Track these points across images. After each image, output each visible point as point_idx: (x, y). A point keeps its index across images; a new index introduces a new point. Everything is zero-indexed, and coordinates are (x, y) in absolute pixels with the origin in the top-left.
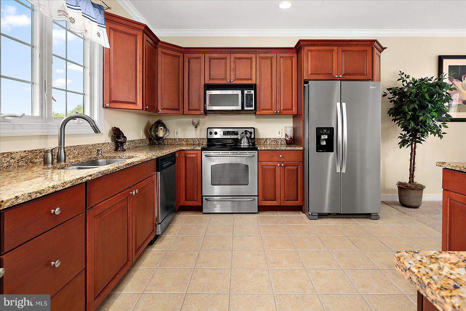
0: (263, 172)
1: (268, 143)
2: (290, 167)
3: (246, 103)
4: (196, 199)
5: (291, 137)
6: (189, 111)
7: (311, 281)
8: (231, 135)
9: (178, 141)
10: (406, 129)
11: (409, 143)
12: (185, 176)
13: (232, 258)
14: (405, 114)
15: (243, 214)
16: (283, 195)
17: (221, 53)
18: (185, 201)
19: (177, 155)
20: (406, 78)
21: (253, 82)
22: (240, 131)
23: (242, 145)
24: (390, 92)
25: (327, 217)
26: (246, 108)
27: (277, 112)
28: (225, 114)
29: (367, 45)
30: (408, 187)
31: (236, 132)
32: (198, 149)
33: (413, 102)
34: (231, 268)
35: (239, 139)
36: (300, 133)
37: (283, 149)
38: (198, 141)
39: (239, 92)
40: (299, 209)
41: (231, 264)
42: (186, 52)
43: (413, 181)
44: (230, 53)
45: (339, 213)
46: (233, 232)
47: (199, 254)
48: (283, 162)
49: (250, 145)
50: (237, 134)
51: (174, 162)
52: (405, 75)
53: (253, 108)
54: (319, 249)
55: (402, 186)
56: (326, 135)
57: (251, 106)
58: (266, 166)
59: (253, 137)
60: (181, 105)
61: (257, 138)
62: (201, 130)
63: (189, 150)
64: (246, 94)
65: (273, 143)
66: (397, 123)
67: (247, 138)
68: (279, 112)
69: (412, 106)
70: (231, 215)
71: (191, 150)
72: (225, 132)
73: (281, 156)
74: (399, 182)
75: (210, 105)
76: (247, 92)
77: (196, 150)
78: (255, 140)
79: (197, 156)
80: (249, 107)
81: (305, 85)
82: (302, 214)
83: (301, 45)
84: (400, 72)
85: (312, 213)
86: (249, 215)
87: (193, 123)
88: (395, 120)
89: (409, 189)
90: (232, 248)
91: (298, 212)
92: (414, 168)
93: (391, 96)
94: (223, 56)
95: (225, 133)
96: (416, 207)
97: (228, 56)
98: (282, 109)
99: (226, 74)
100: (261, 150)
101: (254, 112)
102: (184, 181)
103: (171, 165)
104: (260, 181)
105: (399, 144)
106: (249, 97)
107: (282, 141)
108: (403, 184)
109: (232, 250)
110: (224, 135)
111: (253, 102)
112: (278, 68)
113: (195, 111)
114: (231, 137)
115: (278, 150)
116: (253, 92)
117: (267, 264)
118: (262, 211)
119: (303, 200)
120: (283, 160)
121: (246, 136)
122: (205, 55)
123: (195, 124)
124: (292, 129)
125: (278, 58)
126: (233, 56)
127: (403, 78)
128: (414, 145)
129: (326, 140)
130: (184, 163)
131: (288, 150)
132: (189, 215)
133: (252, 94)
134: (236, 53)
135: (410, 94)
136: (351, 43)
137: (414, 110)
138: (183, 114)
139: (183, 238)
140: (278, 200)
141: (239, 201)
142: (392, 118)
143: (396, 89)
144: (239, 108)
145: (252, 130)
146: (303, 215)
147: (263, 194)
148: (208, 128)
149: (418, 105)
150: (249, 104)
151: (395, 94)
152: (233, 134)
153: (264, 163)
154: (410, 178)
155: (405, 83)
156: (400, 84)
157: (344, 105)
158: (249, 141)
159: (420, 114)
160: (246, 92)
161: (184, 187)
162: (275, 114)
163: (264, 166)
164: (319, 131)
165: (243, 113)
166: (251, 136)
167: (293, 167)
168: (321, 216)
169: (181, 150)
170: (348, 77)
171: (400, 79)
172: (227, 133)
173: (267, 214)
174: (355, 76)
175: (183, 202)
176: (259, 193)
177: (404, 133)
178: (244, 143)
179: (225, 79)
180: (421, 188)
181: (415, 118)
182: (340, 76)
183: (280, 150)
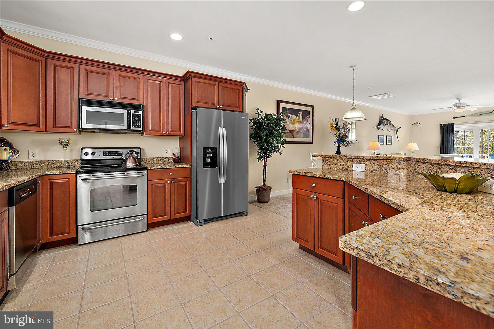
0: (152, 191)
1: (155, 162)
2: (179, 183)
3: (133, 123)
4: (67, 230)
5: (178, 156)
6: (55, 128)
7: (211, 279)
8: (113, 155)
9: (34, 164)
10: (261, 148)
11: (263, 158)
12: (50, 206)
13: (128, 284)
14: (261, 138)
15: (131, 236)
16: (172, 209)
17: (102, 67)
18: (50, 237)
19: (39, 182)
20: (261, 113)
21: (141, 102)
22: (125, 152)
23: (128, 165)
24: (252, 122)
25: (212, 221)
26: (132, 128)
27: (165, 133)
28: (106, 133)
29: (238, 85)
30: (262, 189)
31: (119, 153)
32: (72, 172)
33: (266, 130)
34: (130, 296)
35: (124, 159)
36: (187, 152)
37: (173, 167)
38: (68, 163)
39: (125, 112)
40: (188, 219)
41: (129, 291)
42: (50, 58)
43: (265, 184)
44: (114, 69)
45: (221, 216)
46: (123, 256)
47: (83, 294)
48: (173, 179)
49: (137, 165)
50: (121, 154)
51: (34, 191)
52: (260, 111)
53: (141, 129)
54: (211, 249)
55: (259, 189)
56: (211, 153)
57: (139, 126)
58: (156, 184)
59: (139, 157)
60: (42, 120)
61: (143, 158)
62: (72, 151)
63: (57, 174)
64: (133, 114)
65: (161, 162)
66: (256, 144)
67: (134, 158)
68: (167, 133)
69: (265, 133)
70: (117, 240)
71: (59, 174)
72: (106, 152)
73: (171, 174)
74: (257, 186)
75: (88, 123)
76: (135, 112)
77: (68, 174)
78: (142, 160)
79: (69, 182)
80: (136, 127)
81: (193, 111)
82: (190, 223)
83: (189, 76)
84: (257, 108)
85: (200, 220)
86: (138, 235)
87: (60, 143)
88: (254, 142)
89: (263, 190)
90: (126, 274)
91: (186, 222)
92: (266, 175)
93: (252, 124)
94: (105, 71)
95: (106, 154)
96: (267, 202)
97: (111, 72)
98: (170, 130)
99: (108, 91)
100: (150, 169)
101: (142, 132)
102: (49, 212)
103: (30, 195)
104: (150, 199)
105: (257, 159)
106: (136, 117)
107: (169, 160)
108: (259, 187)
109: (127, 276)
110: (104, 155)
111: (140, 123)
112: (167, 92)
113: (65, 129)
114: (113, 157)
115: (168, 168)
116: (140, 112)
117: (168, 278)
118: (153, 228)
119: (191, 210)
120: (172, 177)
121: (133, 156)
122: (79, 65)
123: (63, 144)
124: (179, 149)
125: (167, 84)
126: (117, 73)
127: (259, 112)
128: (265, 159)
129: (211, 158)
130: (49, 190)
131: (178, 168)
132: (57, 251)
133: (140, 115)
134: (121, 70)
135: (265, 124)
136: (228, 81)
137: (266, 135)
138: (46, 131)
139: (54, 283)
140: (168, 215)
141: (126, 223)
142: (252, 140)
143: (256, 120)
144: (125, 127)
145: (138, 150)
146: (192, 224)
147: (153, 211)
148: (82, 148)
149: (268, 132)
150: (136, 124)
151: (254, 123)
152: (116, 155)
153: (154, 182)
154: (263, 183)
155: (260, 116)
156: (257, 117)
157: (224, 129)
158: (135, 161)
159: (270, 138)
160: (133, 112)
161: (49, 220)
162: (163, 135)
163: (154, 184)
164: (206, 150)
165: (128, 133)
166: (138, 156)
167: (182, 183)
168: (207, 221)
169: (44, 175)
170: (226, 108)
171: (257, 113)
172: (109, 154)
173: (157, 230)
174: (230, 108)
175: (48, 238)
176: (149, 211)
177: (260, 151)
178: (130, 163)
179: (107, 96)
180: (269, 189)
181: (267, 141)
182: (220, 107)
183: (170, 168)
